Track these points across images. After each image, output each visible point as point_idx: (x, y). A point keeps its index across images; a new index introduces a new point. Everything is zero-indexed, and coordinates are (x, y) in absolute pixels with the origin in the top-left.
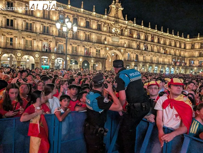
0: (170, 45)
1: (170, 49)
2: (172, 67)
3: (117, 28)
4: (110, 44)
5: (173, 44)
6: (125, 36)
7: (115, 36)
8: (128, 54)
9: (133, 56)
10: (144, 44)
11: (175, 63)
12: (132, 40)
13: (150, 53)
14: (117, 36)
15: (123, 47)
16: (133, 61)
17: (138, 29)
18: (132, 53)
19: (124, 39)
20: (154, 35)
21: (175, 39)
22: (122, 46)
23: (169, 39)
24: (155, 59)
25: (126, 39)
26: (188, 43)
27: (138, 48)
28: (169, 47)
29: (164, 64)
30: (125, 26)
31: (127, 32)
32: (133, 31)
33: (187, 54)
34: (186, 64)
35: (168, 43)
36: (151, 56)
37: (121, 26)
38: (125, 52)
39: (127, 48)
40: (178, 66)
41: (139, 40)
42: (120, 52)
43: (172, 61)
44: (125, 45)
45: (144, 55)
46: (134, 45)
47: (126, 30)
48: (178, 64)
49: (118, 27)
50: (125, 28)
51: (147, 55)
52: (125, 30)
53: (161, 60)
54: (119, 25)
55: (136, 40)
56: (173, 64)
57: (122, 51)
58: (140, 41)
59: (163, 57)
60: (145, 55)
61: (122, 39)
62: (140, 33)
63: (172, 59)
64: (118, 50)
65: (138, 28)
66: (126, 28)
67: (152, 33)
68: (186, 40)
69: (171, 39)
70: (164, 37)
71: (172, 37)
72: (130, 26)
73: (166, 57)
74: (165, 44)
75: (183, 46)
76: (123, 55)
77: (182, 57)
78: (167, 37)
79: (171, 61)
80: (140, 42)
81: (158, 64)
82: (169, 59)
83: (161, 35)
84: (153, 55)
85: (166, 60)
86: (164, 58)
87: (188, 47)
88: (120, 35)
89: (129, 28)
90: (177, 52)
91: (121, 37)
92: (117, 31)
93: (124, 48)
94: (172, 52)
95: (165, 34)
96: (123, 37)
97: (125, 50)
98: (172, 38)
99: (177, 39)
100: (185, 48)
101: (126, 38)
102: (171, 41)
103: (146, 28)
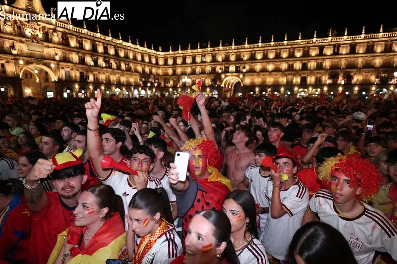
0: (135, 58)
1: (136, 65)
2: (142, 89)
3: (35, 29)
4: (25, 55)
5: (139, 58)
6: (54, 43)
7: (33, 41)
8: (66, 71)
9: (76, 74)
10: (92, 57)
11: (145, 83)
12: (69, 50)
13: (104, 70)
14: (37, 42)
15: (54, 60)
16: (76, 81)
17: (78, 34)
18: (72, 69)
19: (54, 47)
20: (107, 44)
21: (142, 51)
22: (52, 59)
23: (132, 50)
24: (113, 78)
25: (57, 48)
26: (161, 57)
27: (82, 61)
28: (134, 61)
29: (128, 86)
30: (52, 27)
31: (56, 37)
32: (69, 35)
33: (160, 72)
34: (159, 84)
35: (131, 57)
36: (107, 74)
37: (44, 27)
38: (59, 68)
39: (60, 61)
40: (149, 87)
41: (81, 51)
42: (49, 67)
43: (141, 80)
44: (57, 58)
45: (95, 73)
46: (75, 57)
47: (55, 34)
48: (149, 85)
49: (38, 27)
50: (51, 31)
51: (99, 73)
52: (53, 34)
53: (123, 79)
54: (39, 25)
55: (76, 50)
56: (142, 85)
57: (52, 66)
58: (84, 51)
59: (126, 76)
60: (97, 73)
61: (48, 47)
62: (82, 40)
63: (141, 78)
64: (45, 65)
65: (78, 32)
66: (55, 30)
67: (104, 41)
68: (158, 53)
69: (136, 52)
70: (124, 48)
71: (137, 48)
72: (62, 28)
73: (131, 75)
74: (126, 57)
75: (154, 61)
76: (55, 72)
77: (155, 76)
78: (128, 48)
79: (139, 81)
80: (84, 53)
81: (119, 85)
82: (136, 79)
83: (119, 45)
84: (110, 73)
85: (132, 80)
86: (128, 76)
87: (161, 62)
88: (43, 41)
89: (60, 31)
90: (147, 70)
91: (46, 44)
92: (36, 34)
93: (55, 63)
94: (140, 68)
95: (125, 43)
96: (50, 45)
97: (58, 65)
98: (137, 50)
99: (144, 52)
100: (157, 63)
101: (56, 46)
102: (136, 54)
103: (91, 33)
